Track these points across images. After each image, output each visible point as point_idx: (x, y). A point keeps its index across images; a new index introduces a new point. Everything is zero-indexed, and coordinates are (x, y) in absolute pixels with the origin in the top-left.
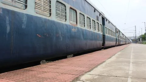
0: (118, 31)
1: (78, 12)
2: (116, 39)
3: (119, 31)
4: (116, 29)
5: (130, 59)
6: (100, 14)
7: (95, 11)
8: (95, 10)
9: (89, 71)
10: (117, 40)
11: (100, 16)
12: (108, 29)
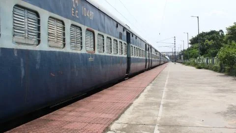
0: (149, 48)
1: (96, 32)
2: (146, 59)
3: (151, 47)
4: (146, 45)
5: (161, 98)
6: (124, 29)
7: (117, 27)
8: (118, 24)
9: (117, 119)
10: (148, 61)
11: (124, 31)
12: (135, 47)
